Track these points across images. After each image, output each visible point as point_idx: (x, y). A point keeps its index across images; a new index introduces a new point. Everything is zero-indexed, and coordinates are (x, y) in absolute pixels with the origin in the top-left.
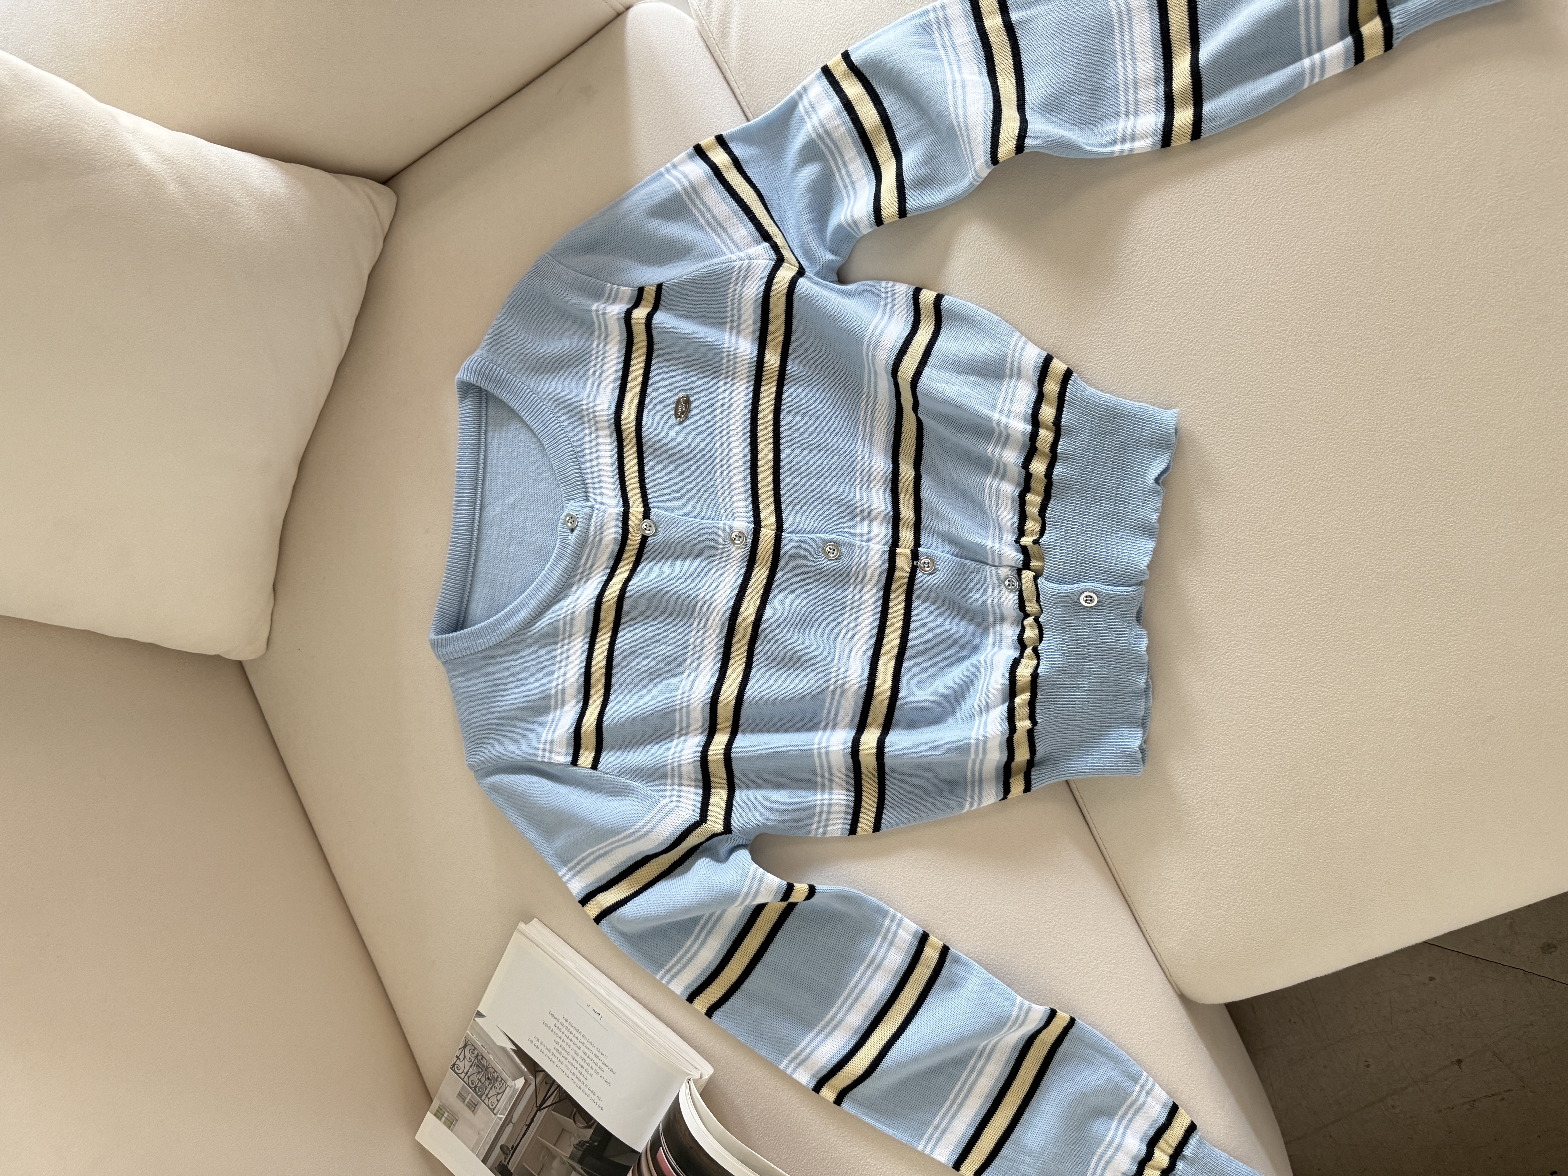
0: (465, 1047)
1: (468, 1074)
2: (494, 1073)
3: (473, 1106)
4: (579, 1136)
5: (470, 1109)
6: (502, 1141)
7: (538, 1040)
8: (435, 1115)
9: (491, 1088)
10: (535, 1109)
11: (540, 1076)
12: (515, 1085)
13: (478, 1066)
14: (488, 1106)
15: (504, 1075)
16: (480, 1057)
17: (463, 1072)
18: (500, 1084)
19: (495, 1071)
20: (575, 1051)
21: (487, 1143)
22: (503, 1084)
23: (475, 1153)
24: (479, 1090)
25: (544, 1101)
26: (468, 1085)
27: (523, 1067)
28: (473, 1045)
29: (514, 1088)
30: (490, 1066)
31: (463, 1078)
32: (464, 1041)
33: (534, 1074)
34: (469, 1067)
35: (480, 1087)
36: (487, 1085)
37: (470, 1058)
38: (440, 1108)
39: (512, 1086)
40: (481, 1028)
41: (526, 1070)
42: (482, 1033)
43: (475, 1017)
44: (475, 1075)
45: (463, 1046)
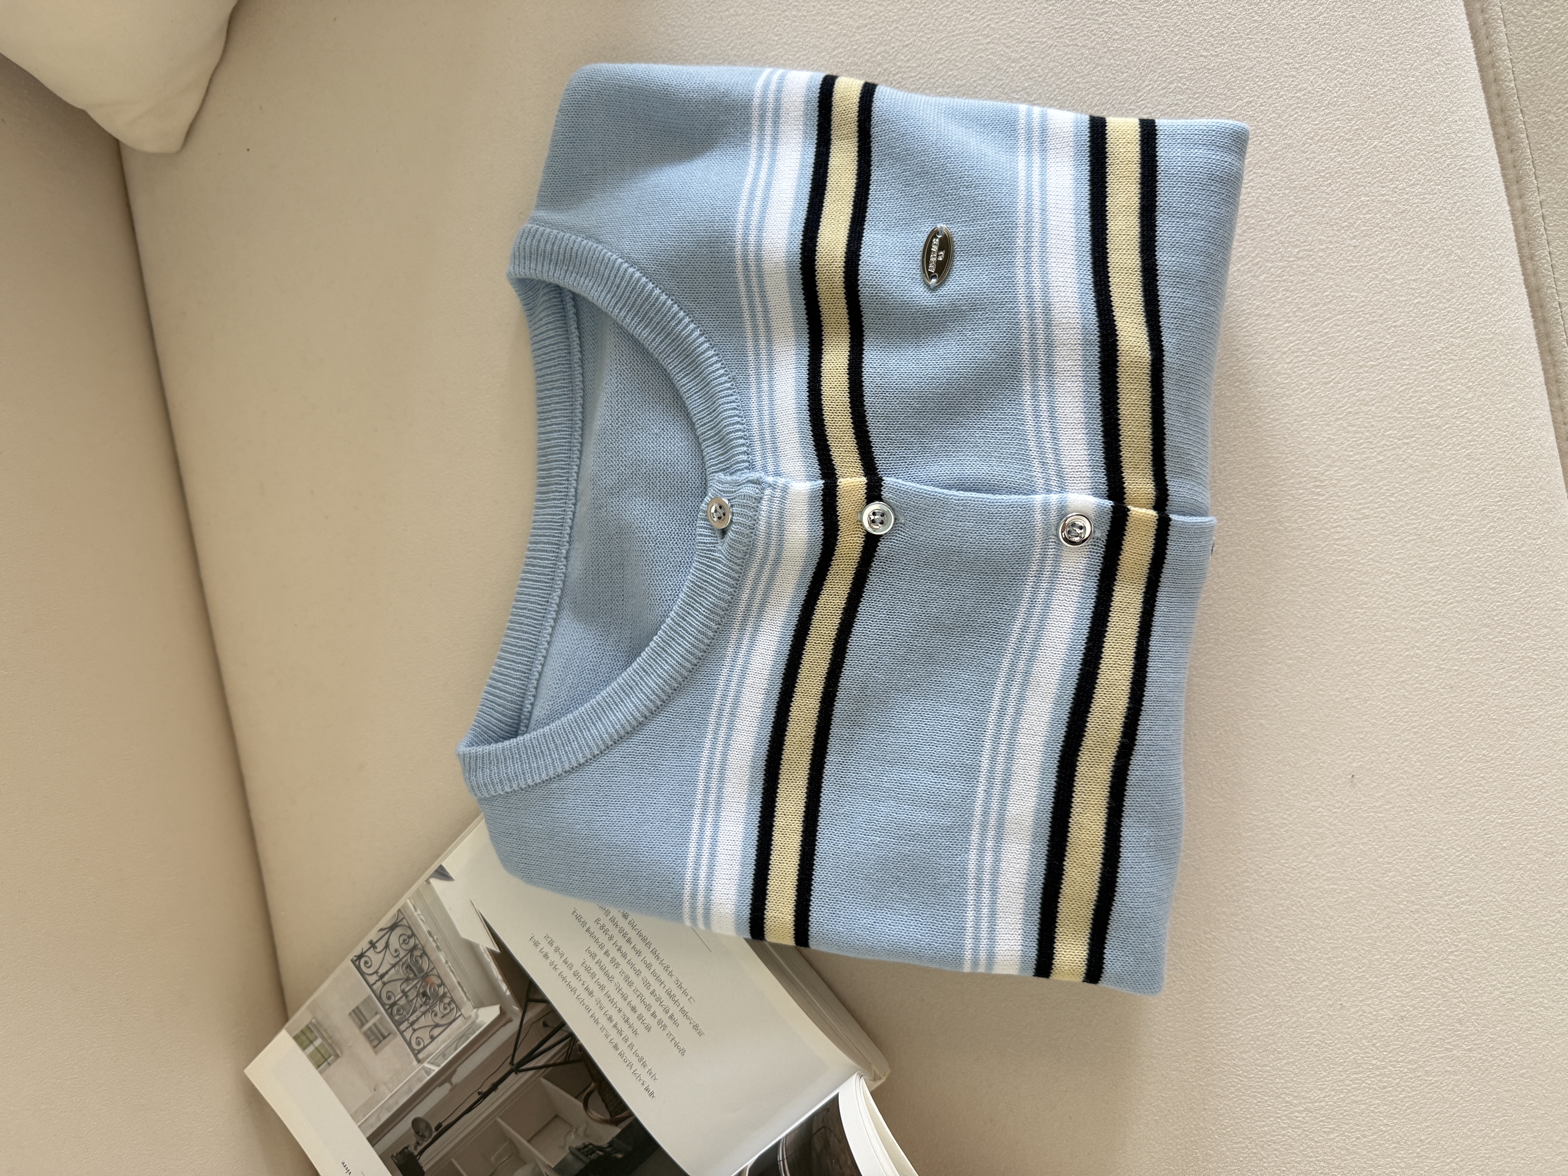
0: (392, 928)
1: (385, 979)
2: (439, 986)
3: (377, 1038)
4: (586, 1135)
5: (371, 1042)
6: (420, 1111)
7: (551, 943)
8: (296, 1038)
9: (424, 1013)
10: (507, 1068)
11: (534, 1011)
12: (477, 1017)
13: (408, 967)
14: (409, 1044)
15: (459, 994)
16: (417, 953)
17: (376, 972)
18: (445, 1009)
19: (442, 984)
20: (627, 978)
21: (388, 1110)
22: (451, 1010)
23: (356, 1121)
24: (398, 1010)
25: (530, 1057)
26: (379, 998)
27: (504, 987)
28: (410, 927)
29: (474, 1022)
30: (435, 972)
31: (371, 982)
32: (394, 916)
33: (523, 1004)
34: (389, 966)
35: (403, 1007)
36: (418, 1005)
37: (396, 951)
38: (307, 1026)
39: (470, 1017)
40: (437, 900)
41: (508, 993)
42: (436, 909)
43: (432, 876)
44: (400, 982)
45: (389, 925)
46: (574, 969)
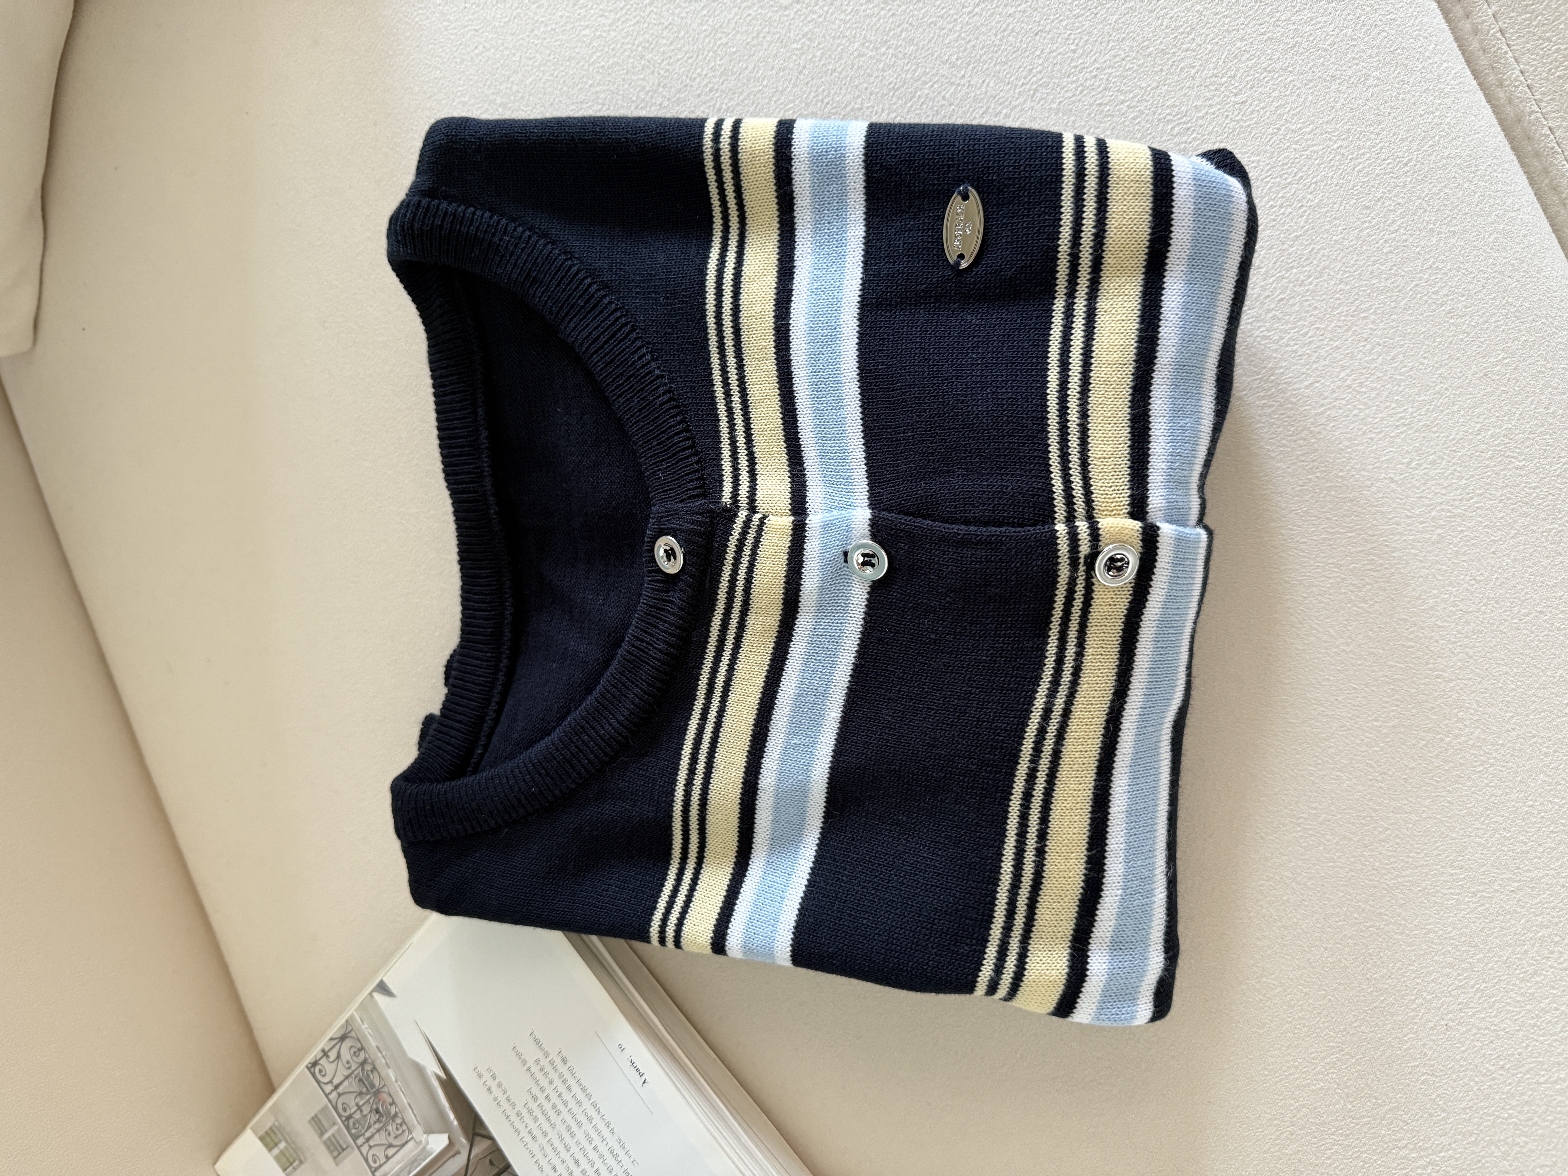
0: (343, 1038)
1: (340, 1090)
2: (391, 1105)
3: (336, 1149)
5: (331, 1152)
7: (494, 1077)
8: (261, 1139)
9: (378, 1131)
11: (481, 1146)
12: (427, 1143)
13: (360, 1080)
14: (366, 1160)
15: (410, 1116)
16: (368, 1067)
17: (331, 1082)
18: (397, 1129)
19: (393, 1103)
20: (569, 1128)
22: (403, 1131)
24: (354, 1124)
26: (336, 1108)
27: (452, 1116)
28: (359, 1040)
29: (424, 1148)
30: (385, 1089)
31: (327, 1091)
32: (341, 1027)
33: (471, 1137)
34: (343, 1078)
35: (358, 1121)
36: (372, 1122)
37: (348, 1062)
38: (271, 1129)
39: (420, 1142)
40: (381, 1014)
41: (456, 1123)
42: (381, 1025)
43: (374, 990)
44: (353, 1096)
45: (339, 1035)
46: (517, 1109)
